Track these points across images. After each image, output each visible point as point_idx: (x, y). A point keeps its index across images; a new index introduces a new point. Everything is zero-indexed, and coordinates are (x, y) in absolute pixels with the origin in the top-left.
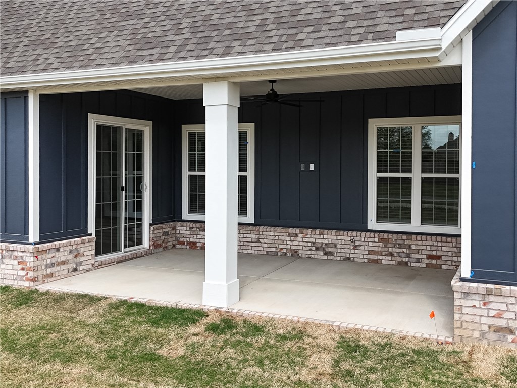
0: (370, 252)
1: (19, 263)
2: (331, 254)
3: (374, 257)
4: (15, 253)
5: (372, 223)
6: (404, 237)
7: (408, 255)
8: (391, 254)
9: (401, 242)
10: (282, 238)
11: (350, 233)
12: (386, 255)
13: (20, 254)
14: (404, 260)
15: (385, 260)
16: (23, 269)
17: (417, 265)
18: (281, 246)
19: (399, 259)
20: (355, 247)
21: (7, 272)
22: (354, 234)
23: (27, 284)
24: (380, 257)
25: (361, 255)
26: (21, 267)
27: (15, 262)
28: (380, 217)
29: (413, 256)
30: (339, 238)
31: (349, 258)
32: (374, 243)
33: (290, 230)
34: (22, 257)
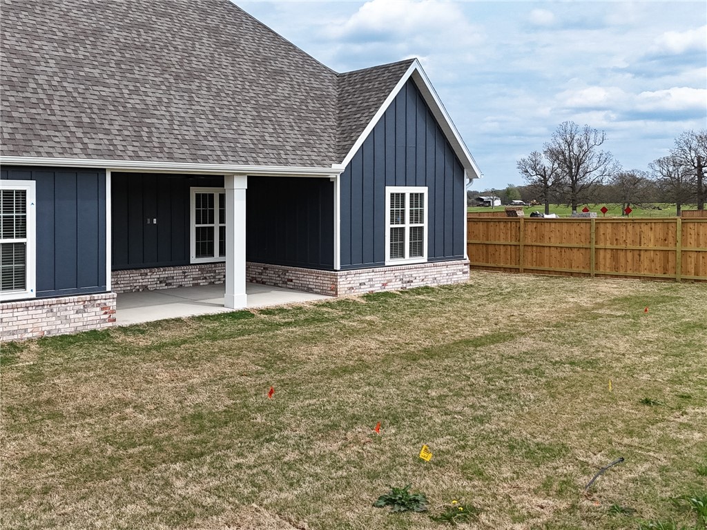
0: (194, 279)
1: (102, 309)
2: (170, 284)
3: (196, 282)
4: (99, 302)
5: (194, 259)
6: (213, 266)
7: (214, 277)
8: (205, 278)
9: (210, 269)
10: (135, 278)
11: (183, 268)
12: (203, 279)
13: (103, 301)
14: (212, 280)
15: (202, 282)
16: (106, 313)
17: (219, 282)
18: (135, 284)
19: (209, 281)
20: (185, 277)
21: (89, 319)
22: (185, 268)
23: (110, 324)
24: (199, 281)
25: (188, 282)
26: (104, 312)
27: (98, 309)
28: (198, 255)
29: (217, 277)
30: (175, 272)
31: (181, 285)
32: (195, 272)
33: (143, 271)
34: (105, 304)
